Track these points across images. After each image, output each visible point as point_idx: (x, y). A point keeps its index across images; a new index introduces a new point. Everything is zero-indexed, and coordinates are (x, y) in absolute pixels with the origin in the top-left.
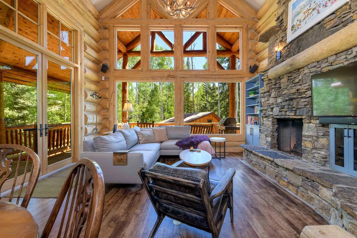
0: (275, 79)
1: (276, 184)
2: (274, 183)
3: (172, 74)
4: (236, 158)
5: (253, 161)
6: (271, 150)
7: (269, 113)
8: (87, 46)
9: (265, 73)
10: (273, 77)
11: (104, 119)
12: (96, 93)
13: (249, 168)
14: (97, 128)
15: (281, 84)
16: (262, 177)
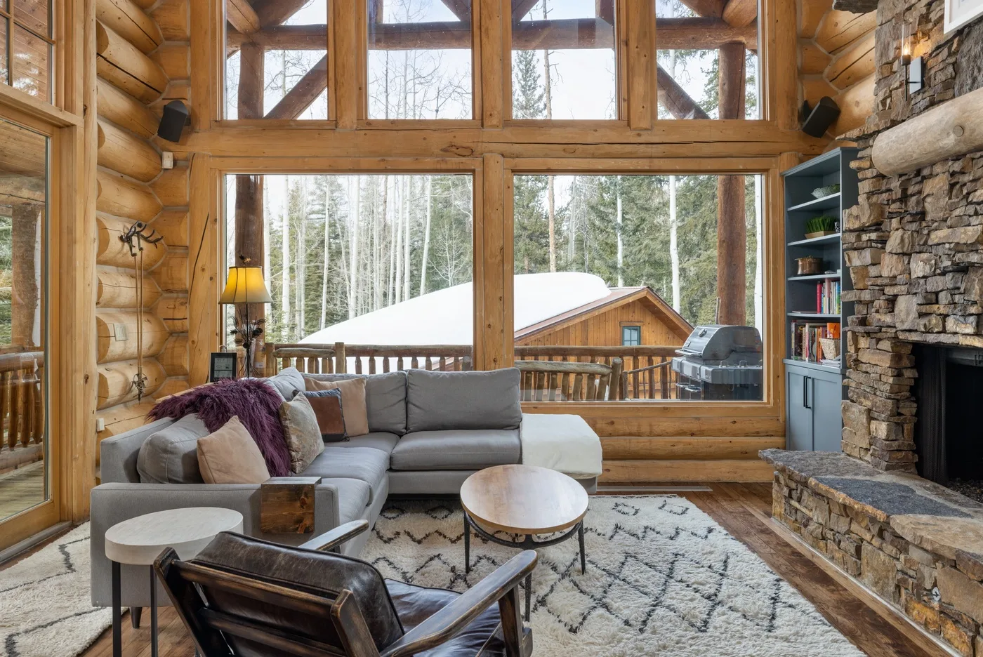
0: (900, 176)
1: (898, 619)
2: (891, 613)
3: (462, 139)
4: (741, 509)
5: (811, 523)
6: (885, 478)
7: (878, 316)
8: (109, 32)
9: (862, 144)
10: (892, 167)
11: (171, 334)
12: (140, 225)
13: (796, 553)
14: (145, 373)
15: (924, 199)
16: (845, 590)
